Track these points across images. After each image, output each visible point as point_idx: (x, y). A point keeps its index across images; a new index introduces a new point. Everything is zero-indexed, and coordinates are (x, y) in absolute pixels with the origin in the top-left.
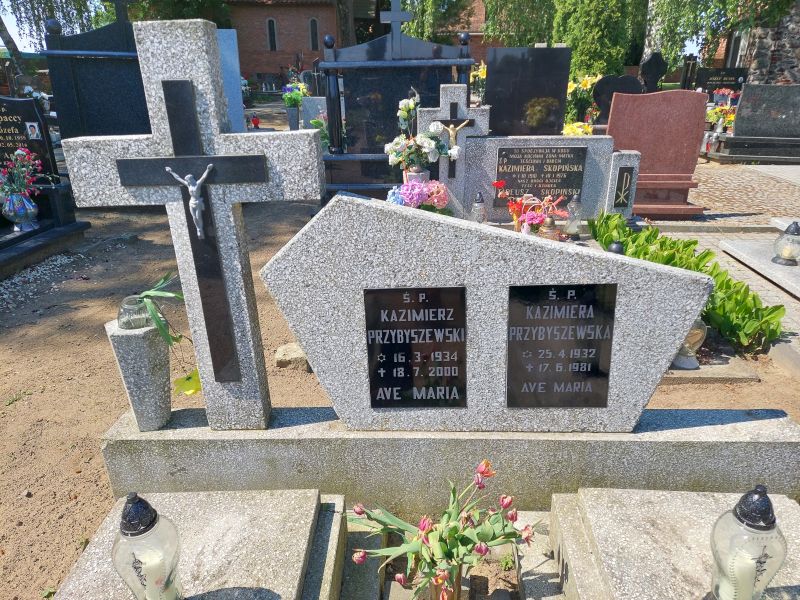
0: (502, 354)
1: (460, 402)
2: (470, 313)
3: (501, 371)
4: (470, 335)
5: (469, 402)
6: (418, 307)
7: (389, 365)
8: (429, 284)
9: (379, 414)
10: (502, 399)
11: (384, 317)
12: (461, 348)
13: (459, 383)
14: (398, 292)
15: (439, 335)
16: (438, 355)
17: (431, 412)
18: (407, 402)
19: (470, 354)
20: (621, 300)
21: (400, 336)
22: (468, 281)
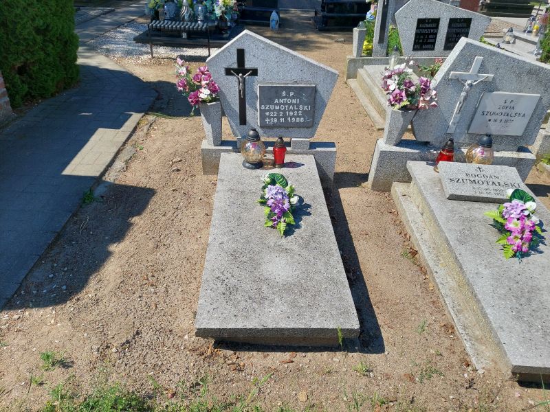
0: (445, 36)
1: (433, 49)
2: (440, 25)
3: (444, 40)
4: (439, 31)
5: (435, 49)
6: (429, 23)
7: (419, 39)
8: (432, 17)
9: (413, 52)
10: (443, 48)
11: (421, 26)
12: (436, 34)
13: (434, 44)
14: (425, 19)
15: (432, 31)
16: (431, 36)
17: (426, 52)
18: (421, 49)
19: (438, 36)
20: (472, 22)
21: (423, 31)
22: (441, 17)
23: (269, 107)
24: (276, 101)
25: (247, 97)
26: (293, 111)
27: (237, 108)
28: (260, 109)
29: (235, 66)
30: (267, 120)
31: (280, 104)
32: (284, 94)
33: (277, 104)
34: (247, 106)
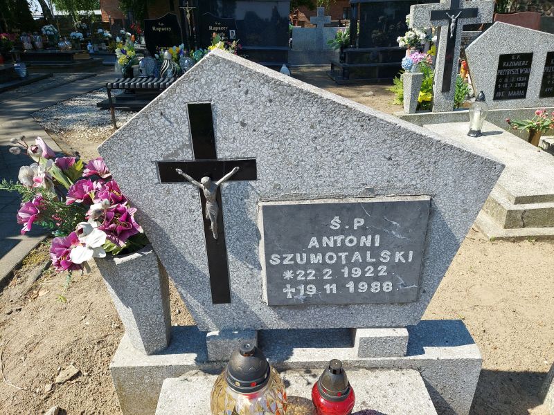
0: (541, 78)
2: (533, 62)
3: (539, 84)
4: (532, 71)
5: (527, 97)
6: (516, 60)
7: (503, 83)
8: (521, 52)
9: (495, 103)
10: (538, 95)
11: (504, 65)
12: (527, 76)
13: (525, 89)
14: (511, 55)
15: (521, 71)
16: (520, 78)
17: (513, 101)
18: (506, 97)
19: (530, 78)
21: (508, 72)
22: (534, 50)
23: (294, 259)
24: (314, 242)
25: (230, 236)
26: (363, 265)
27: (202, 265)
28: (268, 265)
29: (188, 155)
30: (289, 291)
31: (323, 250)
32: (336, 223)
33: (315, 250)
34: (231, 257)
